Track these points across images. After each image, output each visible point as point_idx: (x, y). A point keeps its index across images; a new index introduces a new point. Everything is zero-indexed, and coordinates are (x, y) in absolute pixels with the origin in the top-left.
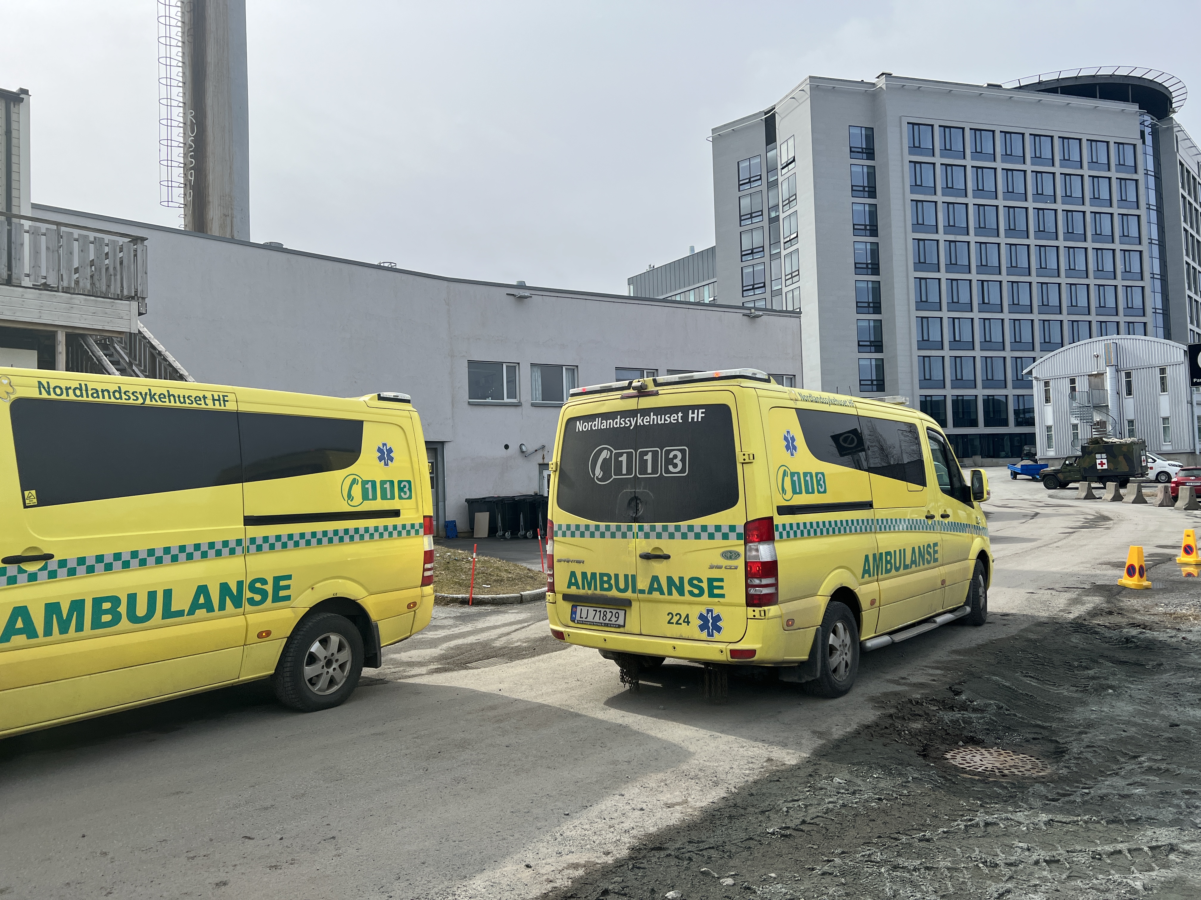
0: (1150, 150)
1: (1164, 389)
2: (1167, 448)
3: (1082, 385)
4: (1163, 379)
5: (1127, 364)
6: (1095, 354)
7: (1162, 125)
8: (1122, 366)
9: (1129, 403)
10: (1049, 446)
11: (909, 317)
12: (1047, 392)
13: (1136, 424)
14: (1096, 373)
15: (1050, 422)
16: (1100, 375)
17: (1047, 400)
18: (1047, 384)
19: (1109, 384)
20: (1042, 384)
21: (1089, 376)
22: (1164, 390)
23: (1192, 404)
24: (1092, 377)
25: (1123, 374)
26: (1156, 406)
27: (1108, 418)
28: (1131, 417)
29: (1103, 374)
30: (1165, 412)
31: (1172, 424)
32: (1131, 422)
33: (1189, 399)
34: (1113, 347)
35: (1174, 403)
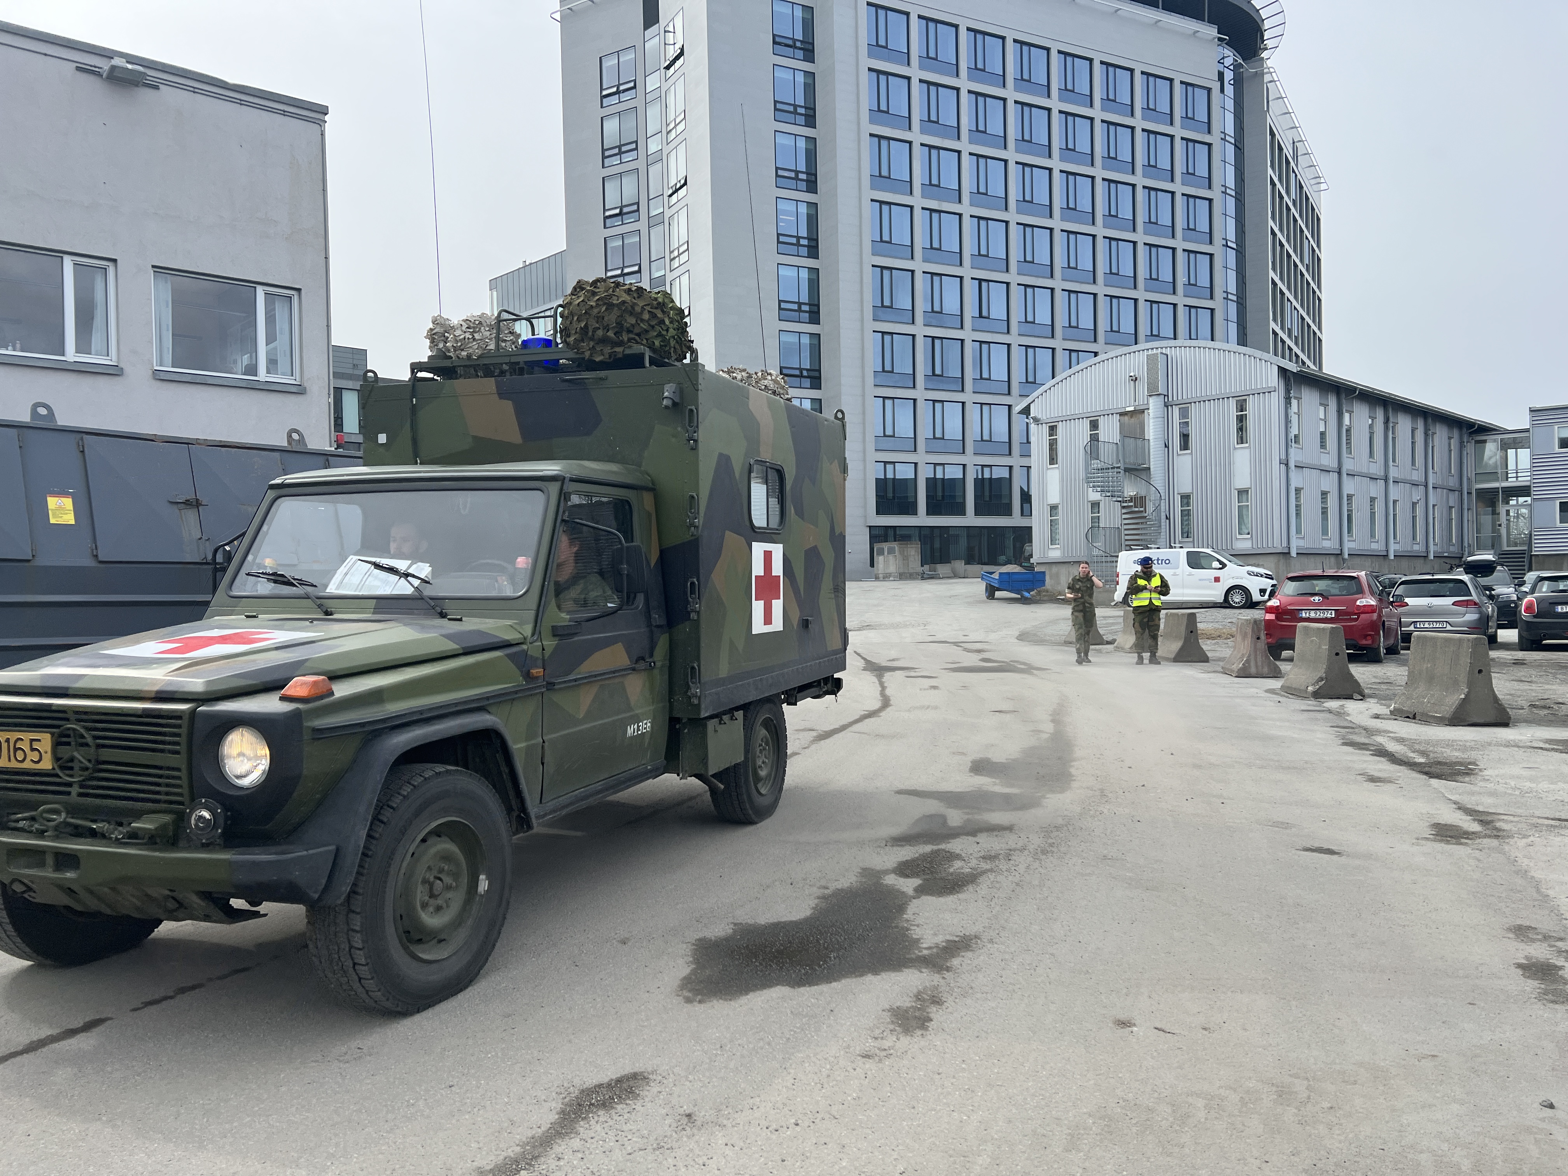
0: (1230, 104)
1: (1242, 438)
2: (1244, 544)
3: (1110, 431)
4: (1241, 419)
5: (1182, 392)
6: (1132, 374)
7: (1249, 69)
8: (1174, 397)
9: (1184, 462)
10: (1053, 541)
11: (862, 330)
12: (1053, 446)
13: (1193, 500)
14: (1132, 409)
15: (1054, 497)
16: (1139, 412)
17: (1053, 460)
18: (1053, 429)
19: (1152, 429)
20: (1045, 429)
21: (1121, 414)
22: (1241, 440)
23: (1287, 465)
24: (1126, 418)
25: (1176, 410)
26: (1228, 467)
27: (1148, 491)
28: (1187, 489)
29: (1142, 411)
30: (1242, 480)
31: (1252, 501)
32: (1186, 498)
33: (1283, 457)
34: (1161, 360)
35: (1258, 465)
